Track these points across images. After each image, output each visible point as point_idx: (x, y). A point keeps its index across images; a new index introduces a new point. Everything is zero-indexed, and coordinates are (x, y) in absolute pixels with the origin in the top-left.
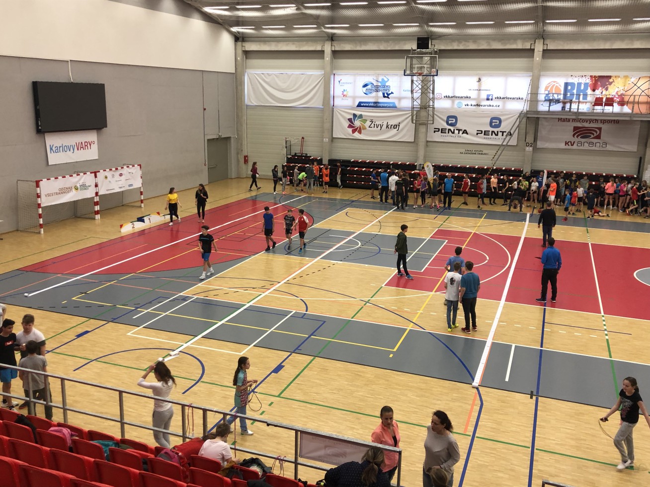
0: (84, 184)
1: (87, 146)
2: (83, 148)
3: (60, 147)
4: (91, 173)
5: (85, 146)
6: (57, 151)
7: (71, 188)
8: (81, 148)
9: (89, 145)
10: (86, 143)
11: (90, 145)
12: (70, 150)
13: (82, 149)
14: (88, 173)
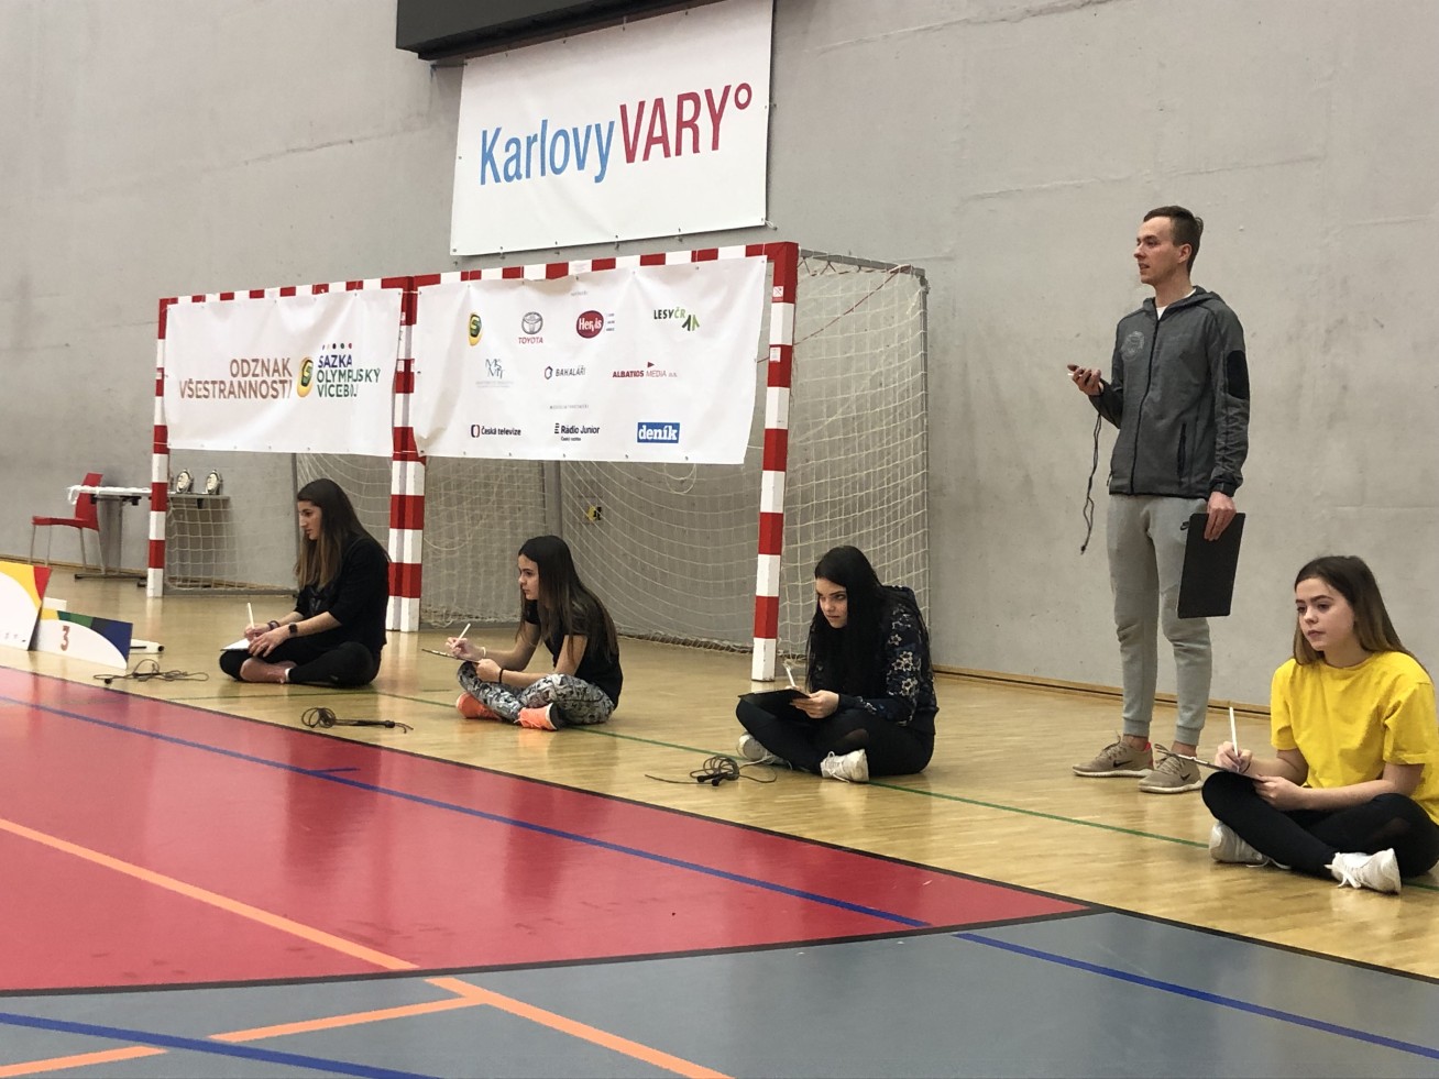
0: (346, 351)
1: (692, 124)
2: (664, 140)
3: (530, 141)
4: (386, 284)
5: (681, 124)
6: (512, 171)
7: (285, 367)
8: (651, 140)
9: (704, 122)
10: (689, 106)
11: (716, 118)
12: (581, 164)
13: (657, 149)
14: (372, 284)
